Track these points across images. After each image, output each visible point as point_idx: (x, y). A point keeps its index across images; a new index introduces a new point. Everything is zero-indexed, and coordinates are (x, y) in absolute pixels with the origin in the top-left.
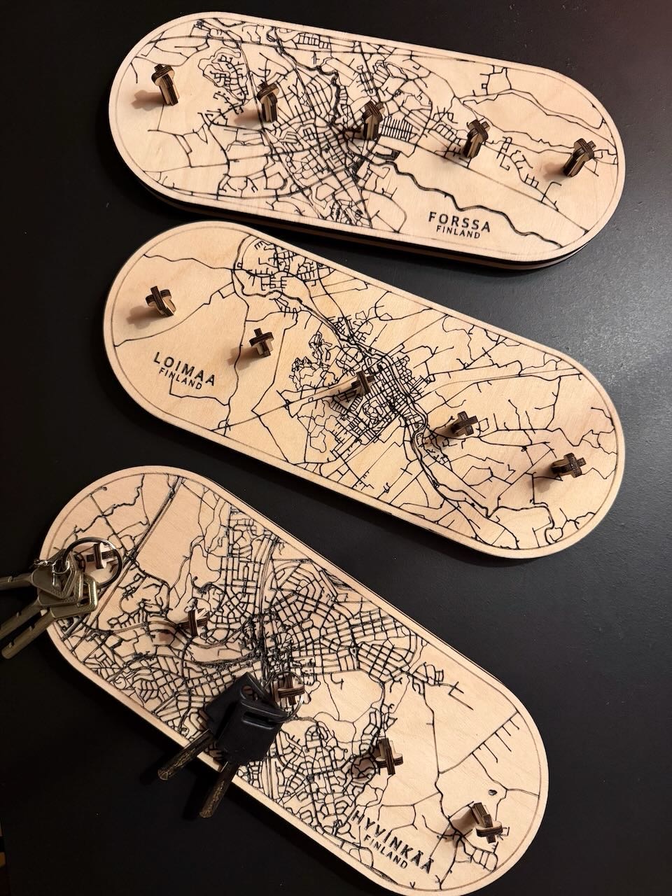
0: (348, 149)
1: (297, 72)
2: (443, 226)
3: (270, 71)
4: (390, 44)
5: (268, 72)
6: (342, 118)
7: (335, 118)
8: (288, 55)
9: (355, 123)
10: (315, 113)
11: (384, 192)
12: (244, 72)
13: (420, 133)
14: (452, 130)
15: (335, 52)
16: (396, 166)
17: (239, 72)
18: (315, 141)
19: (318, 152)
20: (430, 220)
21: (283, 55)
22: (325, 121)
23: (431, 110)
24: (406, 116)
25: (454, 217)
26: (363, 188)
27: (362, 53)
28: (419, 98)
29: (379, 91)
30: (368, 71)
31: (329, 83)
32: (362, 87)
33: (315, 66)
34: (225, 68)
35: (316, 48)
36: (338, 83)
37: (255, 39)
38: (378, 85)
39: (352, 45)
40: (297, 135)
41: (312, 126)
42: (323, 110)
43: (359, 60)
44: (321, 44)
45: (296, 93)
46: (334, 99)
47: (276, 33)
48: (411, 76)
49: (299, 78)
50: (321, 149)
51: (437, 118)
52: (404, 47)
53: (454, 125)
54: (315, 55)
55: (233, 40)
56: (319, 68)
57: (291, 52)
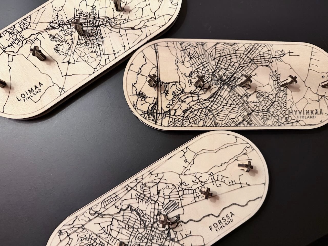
0: (160, 231)
1: (115, 219)
2: (217, 228)
3: (104, 227)
4: (139, 175)
5: (104, 229)
6: (147, 221)
7: (145, 224)
8: (105, 215)
9: (153, 218)
10: (136, 228)
11: (187, 235)
12: (95, 237)
13: (180, 201)
14: (189, 189)
15: (122, 197)
16: (182, 221)
17: (93, 238)
18: (145, 239)
19: (151, 242)
20: (211, 230)
21: (103, 217)
22: (142, 228)
23: (176, 188)
24: (169, 198)
25: (218, 221)
26: (178, 241)
27: (132, 188)
28: (168, 187)
29: (151, 198)
30: (141, 194)
31: (131, 212)
32: (144, 202)
33: (119, 210)
34: (86, 242)
35: (113, 203)
36: (134, 209)
37: (87, 220)
38: (149, 196)
39: (126, 189)
40: (137, 243)
41: (139, 235)
42: (137, 225)
43: (133, 192)
44: (114, 199)
45: (122, 227)
46: (138, 216)
47: (93, 210)
48: (157, 181)
49: (117, 220)
50: (151, 241)
51: (180, 189)
52: (145, 172)
53: (188, 186)
54: (115, 205)
55: (79, 228)
56: (121, 209)
57: (106, 212)
